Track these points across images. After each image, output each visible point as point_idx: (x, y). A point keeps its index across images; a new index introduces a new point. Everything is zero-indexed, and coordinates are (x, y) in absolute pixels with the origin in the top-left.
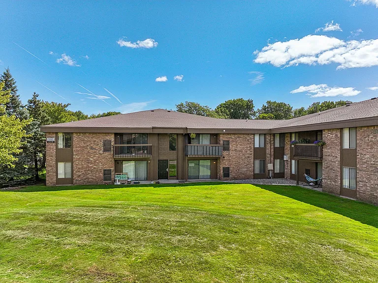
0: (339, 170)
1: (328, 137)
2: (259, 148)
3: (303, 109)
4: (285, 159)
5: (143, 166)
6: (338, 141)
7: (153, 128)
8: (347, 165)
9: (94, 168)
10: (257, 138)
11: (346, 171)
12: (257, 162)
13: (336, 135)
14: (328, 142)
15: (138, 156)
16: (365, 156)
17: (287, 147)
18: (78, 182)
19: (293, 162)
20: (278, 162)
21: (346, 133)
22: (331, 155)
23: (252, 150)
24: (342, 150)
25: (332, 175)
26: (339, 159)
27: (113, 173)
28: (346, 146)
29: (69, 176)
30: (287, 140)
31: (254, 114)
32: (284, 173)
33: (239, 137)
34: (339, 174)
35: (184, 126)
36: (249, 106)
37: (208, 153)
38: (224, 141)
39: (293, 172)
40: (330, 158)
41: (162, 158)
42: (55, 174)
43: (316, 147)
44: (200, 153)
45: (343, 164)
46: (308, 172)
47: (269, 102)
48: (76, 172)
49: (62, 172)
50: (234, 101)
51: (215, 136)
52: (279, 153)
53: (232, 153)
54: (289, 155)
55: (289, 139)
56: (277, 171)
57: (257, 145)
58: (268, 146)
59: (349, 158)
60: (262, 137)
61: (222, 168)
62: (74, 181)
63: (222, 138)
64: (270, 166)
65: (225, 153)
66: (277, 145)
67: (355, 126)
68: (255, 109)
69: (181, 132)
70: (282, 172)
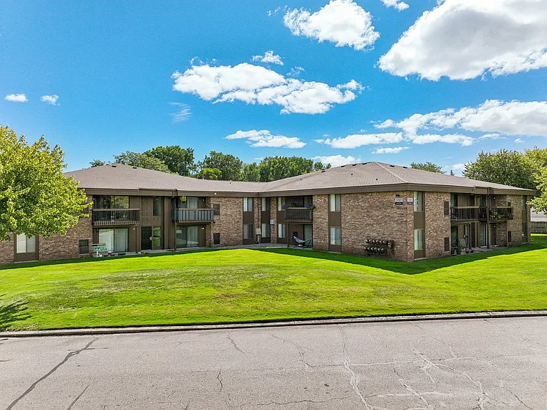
0: (327, 230)
1: (317, 201)
2: (248, 212)
3: (255, 164)
4: (272, 223)
5: (123, 234)
6: (326, 206)
7: (140, 189)
8: (334, 226)
9: (67, 238)
10: (245, 201)
11: (333, 230)
12: (246, 227)
13: (325, 200)
14: (318, 206)
15: (118, 223)
16: (347, 217)
17: (273, 211)
18: (45, 257)
19: (280, 225)
20: (264, 225)
21: (333, 198)
22: (320, 217)
23: (242, 214)
24: (330, 212)
25: (322, 234)
26: (327, 221)
27: (91, 244)
28: (333, 209)
29: (32, 250)
30: (273, 204)
31: (194, 168)
32: (270, 238)
33: (229, 201)
34: (327, 233)
35: (173, 188)
36: (188, 157)
37: (200, 217)
38: (214, 205)
39: (280, 236)
40: (320, 220)
41: (145, 225)
42: (13, 248)
43: (308, 211)
44: (192, 218)
45: (330, 225)
46: (295, 234)
47: (213, 153)
48: (43, 244)
49: (32, 243)
50: (169, 149)
51: (203, 199)
52: (266, 217)
53: (222, 217)
54: (275, 219)
55: (275, 203)
56: (264, 235)
57: (246, 210)
58: (256, 210)
59: (335, 219)
60: (251, 201)
61: (212, 234)
62: (40, 256)
63: (213, 202)
64: (258, 231)
65: (216, 218)
66: (264, 209)
67: (340, 193)
68: (195, 162)
69: (170, 194)
70: (268, 236)
